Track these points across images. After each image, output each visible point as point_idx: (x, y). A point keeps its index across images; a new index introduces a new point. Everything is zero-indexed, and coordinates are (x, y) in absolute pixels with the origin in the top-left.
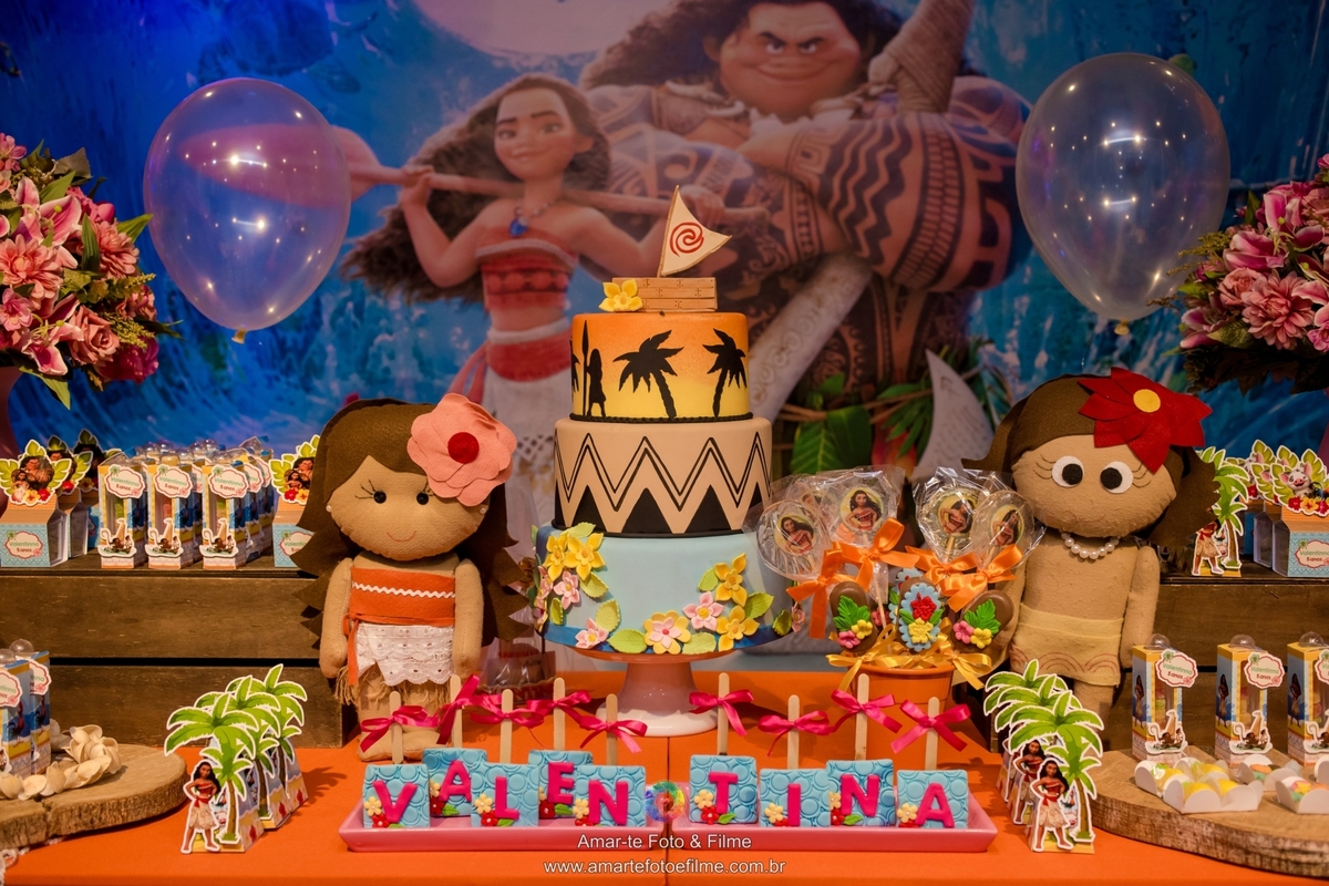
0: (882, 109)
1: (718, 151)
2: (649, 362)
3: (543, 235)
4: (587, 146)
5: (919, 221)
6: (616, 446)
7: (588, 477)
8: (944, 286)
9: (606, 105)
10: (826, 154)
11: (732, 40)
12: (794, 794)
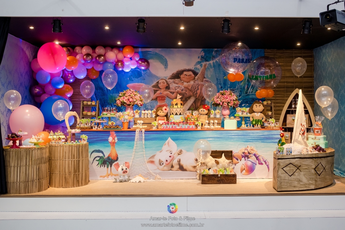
0: (197, 82)
1: (181, 86)
2: (176, 104)
3: (163, 94)
4: (168, 85)
5: (200, 93)
6: (174, 110)
7: (173, 112)
8: (203, 99)
9: (170, 81)
10: (191, 86)
11: (182, 75)
12: (185, 127)
